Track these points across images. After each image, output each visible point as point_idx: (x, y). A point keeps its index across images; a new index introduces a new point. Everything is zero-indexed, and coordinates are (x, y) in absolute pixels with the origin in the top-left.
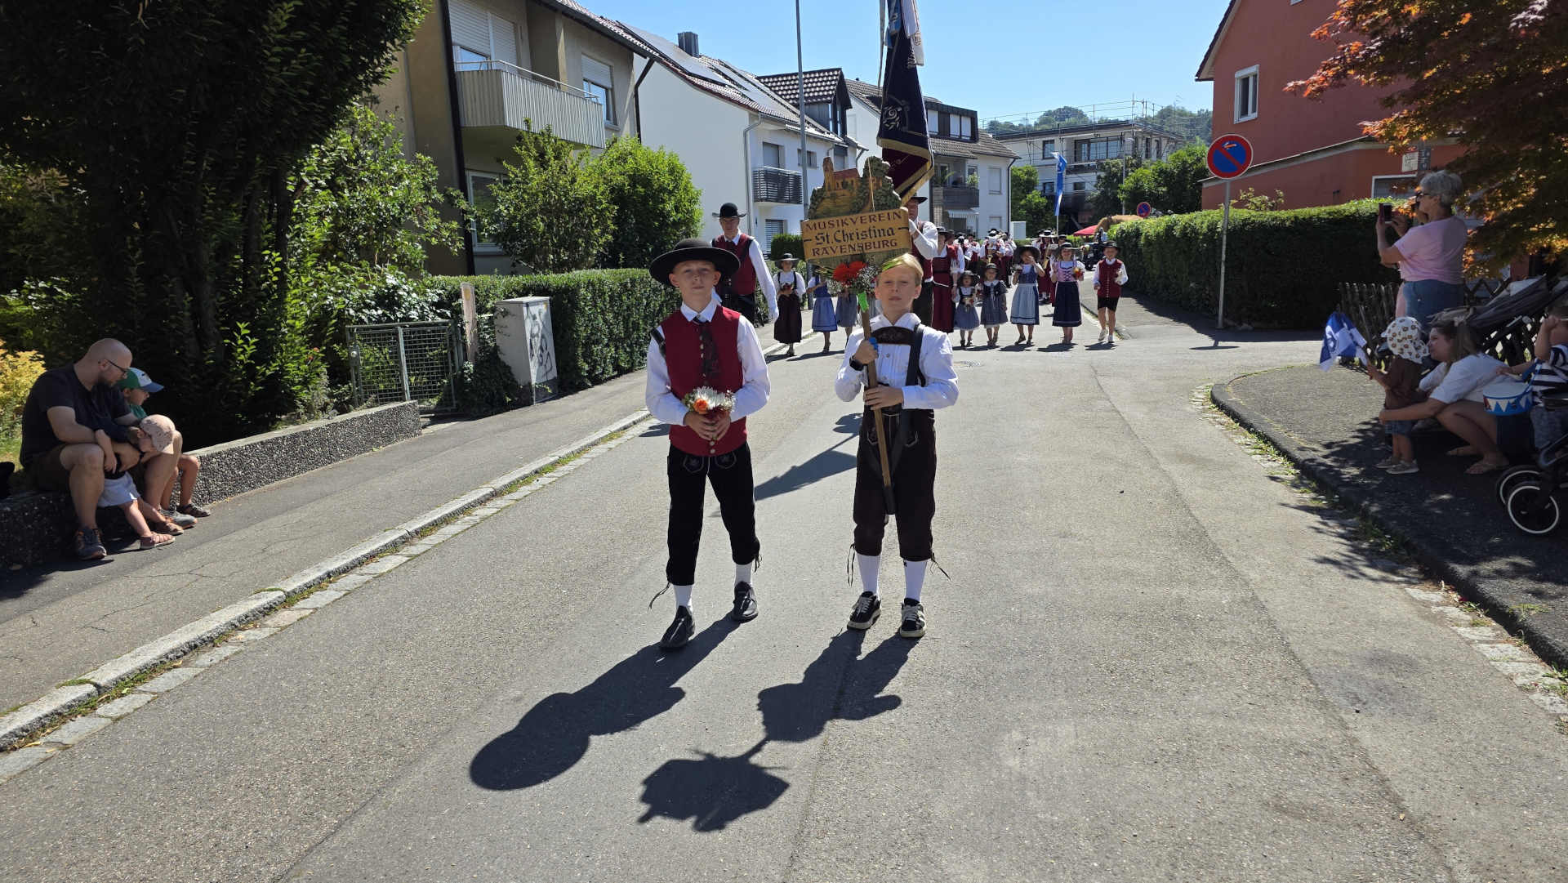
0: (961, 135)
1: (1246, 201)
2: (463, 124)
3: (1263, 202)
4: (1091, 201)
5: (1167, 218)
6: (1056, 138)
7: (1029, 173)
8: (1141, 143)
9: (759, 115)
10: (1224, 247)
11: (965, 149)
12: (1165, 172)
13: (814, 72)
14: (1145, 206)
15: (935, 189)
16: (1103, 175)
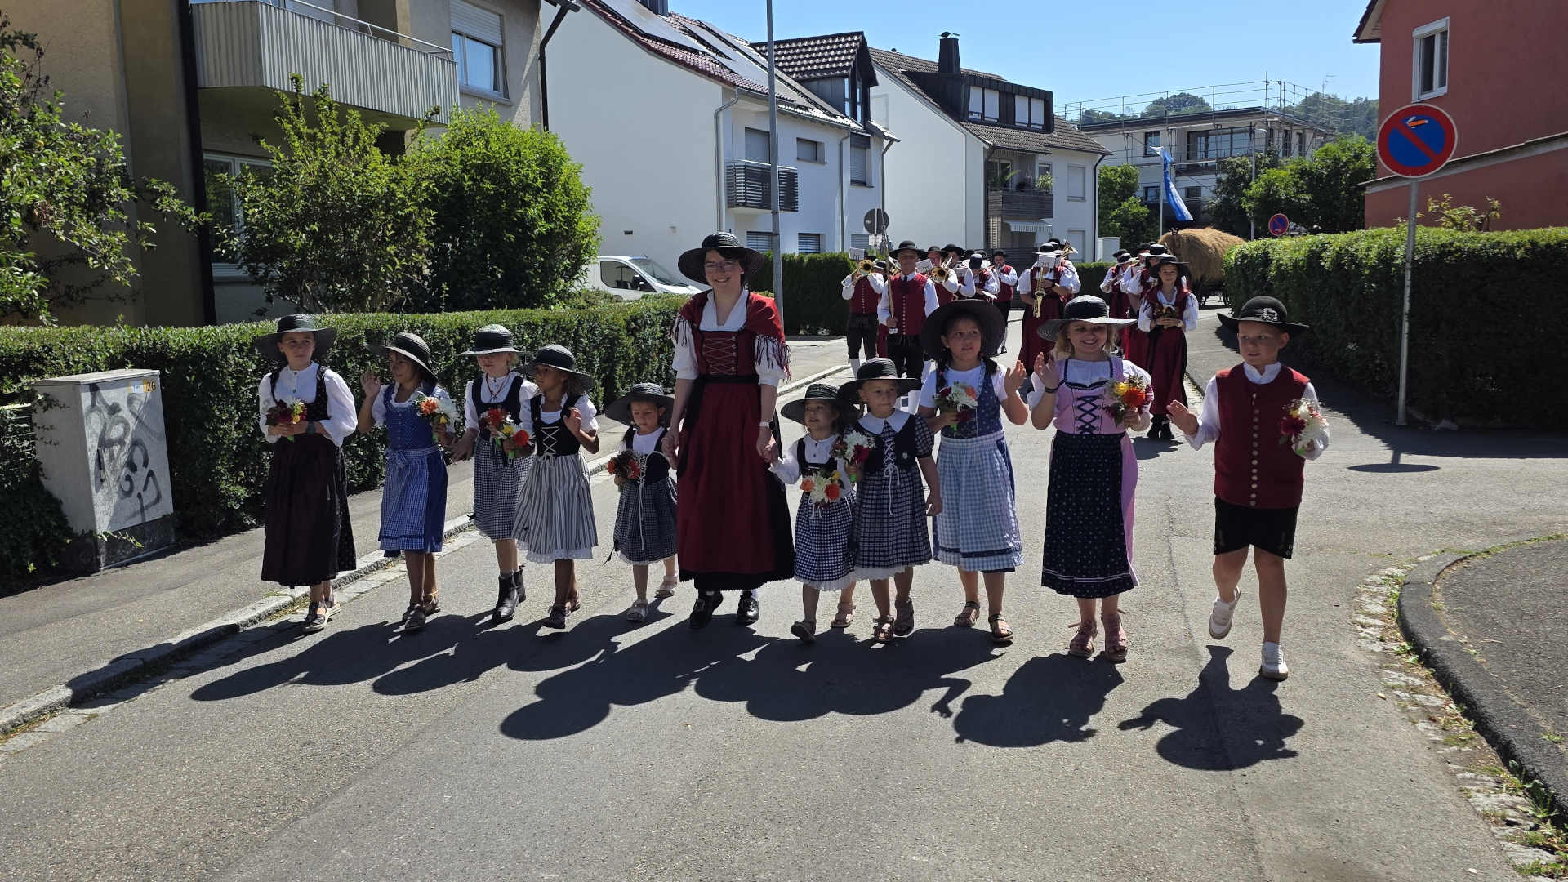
0: (1030, 123)
1: (1439, 213)
2: (201, 84)
3: (1467, 217)
4: (1209, 211)
5: (1310, 239)
6: (1162, 129)
7: (1127, 175)
8: (1279, 137)
9: (736, 89)
10: (1407, 291)
11: (1036, 141)
12: (1310, 174)
13: (827, 37)
14: (1281, 220)
15: (991, 193)
16: (1224, 177)
